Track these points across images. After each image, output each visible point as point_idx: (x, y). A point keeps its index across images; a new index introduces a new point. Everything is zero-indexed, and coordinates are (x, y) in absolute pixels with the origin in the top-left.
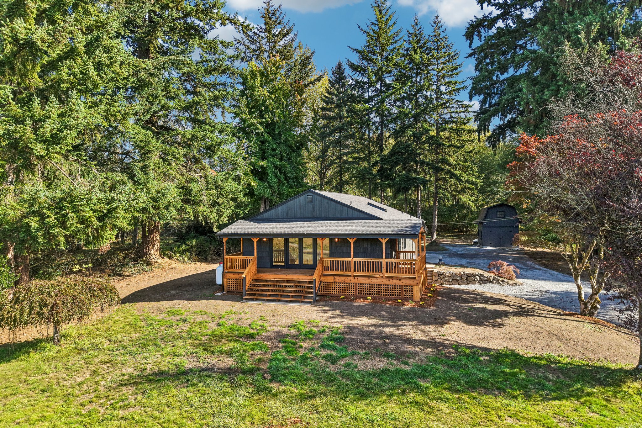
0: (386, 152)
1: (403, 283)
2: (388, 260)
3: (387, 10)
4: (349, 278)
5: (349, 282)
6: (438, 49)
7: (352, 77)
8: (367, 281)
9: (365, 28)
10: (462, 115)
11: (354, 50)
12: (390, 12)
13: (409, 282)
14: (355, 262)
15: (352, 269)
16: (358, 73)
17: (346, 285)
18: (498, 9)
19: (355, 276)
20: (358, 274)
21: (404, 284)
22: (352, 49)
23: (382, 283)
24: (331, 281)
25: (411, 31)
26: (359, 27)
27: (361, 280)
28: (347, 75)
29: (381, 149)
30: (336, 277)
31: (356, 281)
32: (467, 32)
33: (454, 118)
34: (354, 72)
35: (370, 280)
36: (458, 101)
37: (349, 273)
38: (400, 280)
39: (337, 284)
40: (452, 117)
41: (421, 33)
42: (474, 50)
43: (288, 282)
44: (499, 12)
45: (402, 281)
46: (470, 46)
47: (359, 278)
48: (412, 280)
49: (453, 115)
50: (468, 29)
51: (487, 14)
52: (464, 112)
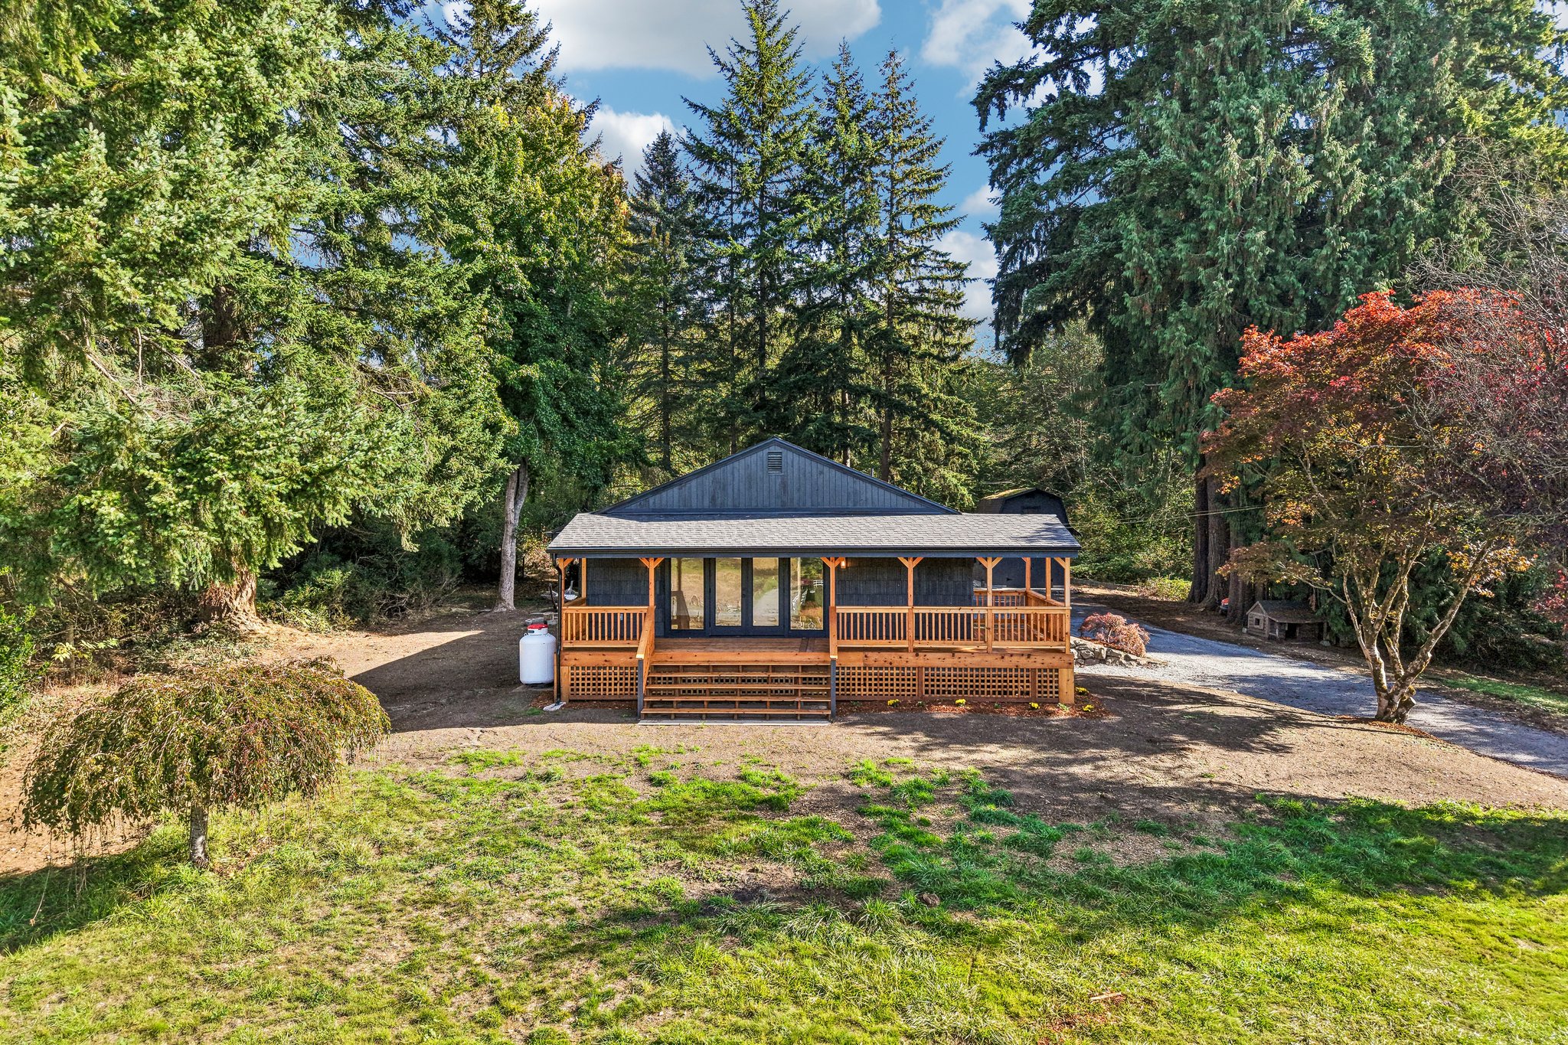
0: (772, 363)
1: (1037, 662)
2: (999, 610)
3: (779, 21)
4: (904, 655)
5: (904, 664)
6: (894, 128)
7: (692, 173)
8: (949, 661)
9: (725, 58)
10: (948, 288)
11: (696, 107)
12: (785, 27)
13: (1050, 661)
14: (917, 615)
15: (911, 632)
16: (706, 166)
17: (895, 672)
18: (1050, 52)
19: (917, 651)
20: (925, 644)
21: (1038, 665)
22: (691, 105)
23: (986, 665)
24: (857, 665)
25: (835, 78)
26: (712, 54)
27: (934, 660)
28: (682, 168)
29: (762, 356)
30: (869, 654)
31: (921, 661)
32: (979, 96)
33: (928, 291)
34: (697, 163)
35: (956, 660)
36: (938, 253)
37: (904, 644)
38: (1029, 656)
39: (873, 671)
40: (922, 290)
41: (856, 87)
42: (991, 137)
43: (745, 668)
44: (1051, 58)
45: (1032, 659)
46: (982, 129)
47: (929, 655)
48: (1058, 656)
49: (927, 284)
50: (984, 87)
51: (1026, 60)
52: (952, 279)
